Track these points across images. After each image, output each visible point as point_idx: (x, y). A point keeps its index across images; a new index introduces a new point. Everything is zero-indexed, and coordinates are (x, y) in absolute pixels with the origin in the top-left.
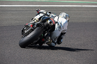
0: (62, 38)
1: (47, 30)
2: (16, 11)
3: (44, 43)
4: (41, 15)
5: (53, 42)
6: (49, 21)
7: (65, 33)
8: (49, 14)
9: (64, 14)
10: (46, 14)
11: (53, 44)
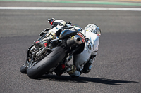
0: (90, 64)
1: (70, 51)
3: (64, 71)
4: (59, 27)
5: (78, 70)
6: (75, 38)
7: (95, 56)
8: (69, 26)
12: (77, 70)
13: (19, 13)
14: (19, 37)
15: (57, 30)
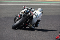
2: (10, 8)
9: (40, 9)
10: (29, 9)
11: (33, 27)
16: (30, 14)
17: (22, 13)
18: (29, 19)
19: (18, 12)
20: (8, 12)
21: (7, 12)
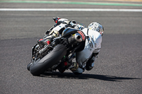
0: (93, 61)
3: (67, 68)
4: (62, 26)
11: (80, 70)
12: (80, 67)
13: (30, 15)
14: (29, 39)
15: (60, 28)
16: (79, 37)
17: (54, 35)
18: (72, 49)
19: (41, 26)
20: (17, 26)
21: (15, 26)
